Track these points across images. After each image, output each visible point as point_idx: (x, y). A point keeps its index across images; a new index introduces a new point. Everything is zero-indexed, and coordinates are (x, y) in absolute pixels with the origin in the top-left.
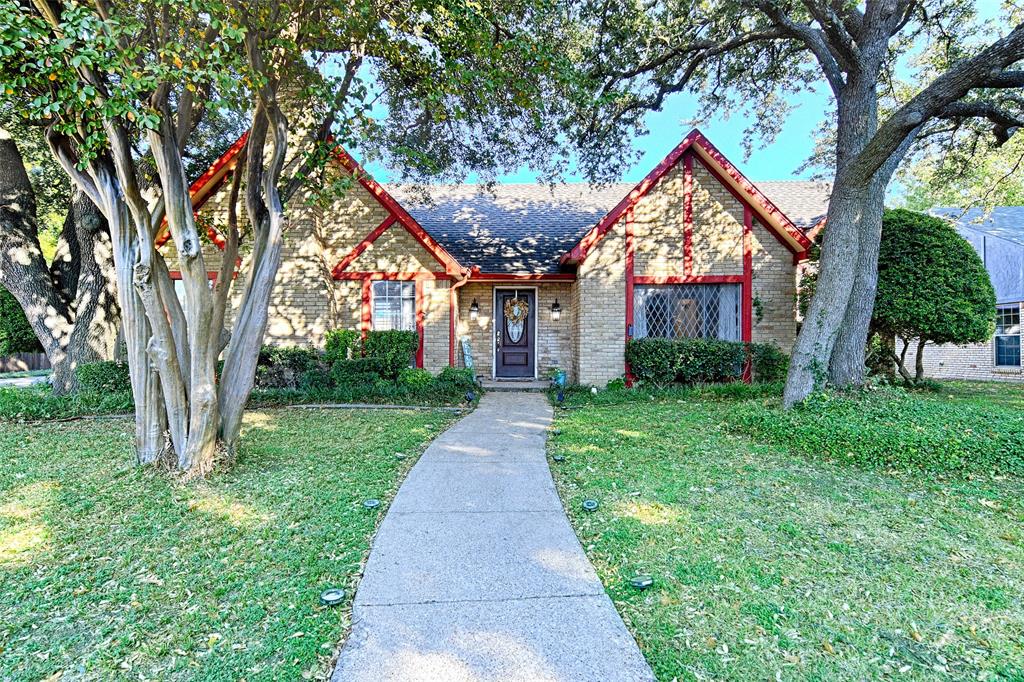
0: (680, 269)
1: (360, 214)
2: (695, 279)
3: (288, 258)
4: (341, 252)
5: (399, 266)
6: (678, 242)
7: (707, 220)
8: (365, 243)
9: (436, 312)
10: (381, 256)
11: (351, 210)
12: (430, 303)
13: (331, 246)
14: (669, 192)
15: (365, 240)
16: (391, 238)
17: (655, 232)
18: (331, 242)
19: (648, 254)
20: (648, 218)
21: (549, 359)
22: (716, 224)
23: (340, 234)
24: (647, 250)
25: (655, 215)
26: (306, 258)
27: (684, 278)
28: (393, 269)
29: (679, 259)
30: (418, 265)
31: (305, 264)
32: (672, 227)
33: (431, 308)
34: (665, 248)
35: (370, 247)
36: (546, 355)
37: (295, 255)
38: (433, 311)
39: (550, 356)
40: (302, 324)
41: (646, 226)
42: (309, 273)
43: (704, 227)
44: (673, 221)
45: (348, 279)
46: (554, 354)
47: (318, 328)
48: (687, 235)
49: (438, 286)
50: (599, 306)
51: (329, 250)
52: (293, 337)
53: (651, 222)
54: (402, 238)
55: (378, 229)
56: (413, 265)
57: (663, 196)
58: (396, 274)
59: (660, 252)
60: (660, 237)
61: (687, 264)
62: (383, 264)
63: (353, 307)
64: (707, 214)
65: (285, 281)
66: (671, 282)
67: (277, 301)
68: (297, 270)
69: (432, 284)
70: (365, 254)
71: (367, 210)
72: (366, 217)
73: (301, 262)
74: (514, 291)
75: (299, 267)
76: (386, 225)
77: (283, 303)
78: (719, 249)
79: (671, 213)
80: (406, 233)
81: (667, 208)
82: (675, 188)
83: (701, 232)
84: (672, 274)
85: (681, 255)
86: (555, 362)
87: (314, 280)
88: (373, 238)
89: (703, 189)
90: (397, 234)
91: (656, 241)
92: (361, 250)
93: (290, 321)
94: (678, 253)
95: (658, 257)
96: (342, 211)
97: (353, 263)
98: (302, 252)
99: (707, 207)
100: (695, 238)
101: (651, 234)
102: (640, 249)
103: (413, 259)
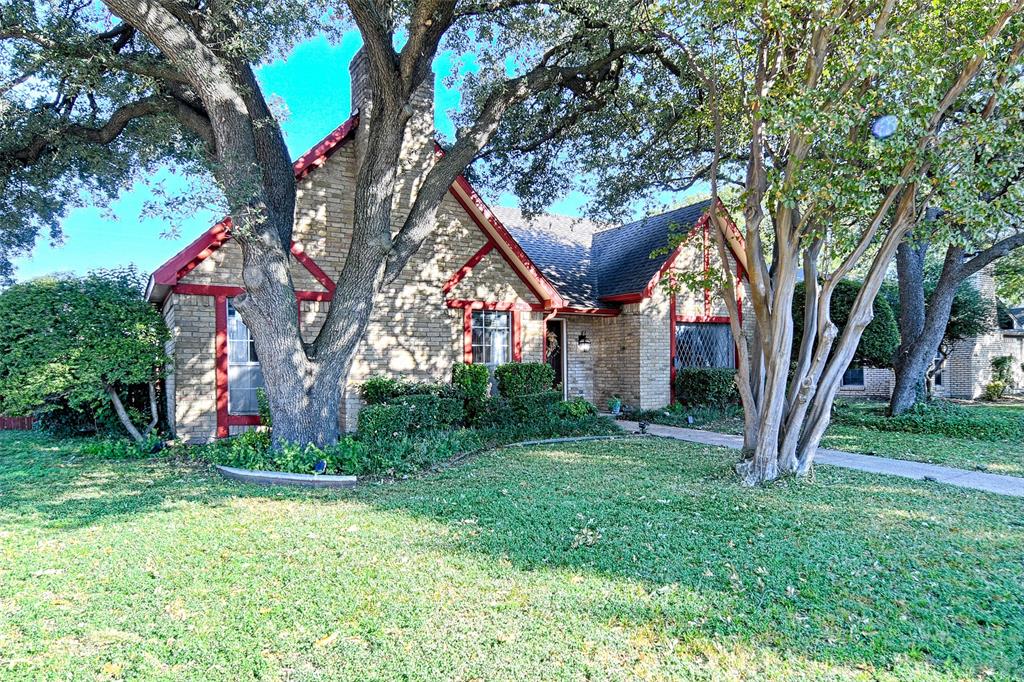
0: (703, 310)
1: (460, 235)
2: (712, 319)
3: (410, 282)
5: (497, 295)
8: (465, 268)
9: (530, 344)
10: (481, 283)
11: (450, 230)
12: (526, 335)
15: (466, 265)
16: (490, 264)
20: (683, 265)
21: (577, 389)
24: (682, 292)
25: (687, 263)
26: (429, 282)
27: (705, 318)
28: (492, 298)
29: (702, 301)
30: (515, 295)
31: (429, 290)
33: (527, 340)
35: (469, 273)
36: (574, 385)
37: (417, 278)
38: (528, 343)
39: (578, 385)
40: (426, 357)
41: (682, 272)
42: (433, 300)
44: (698, 270)
46: (581, 384)
47: (441, 362)
49: (533, 318)
50: (652, 341)
52: (416, 372)
53: (684, 269)
54: (499, 266)
55: (477, 254)
56: (510, 296)
57: (691, 248)
58: (495, 304)
59: (690, 295)
61: (707, 307)
62: (482, 291)
65: (406, 307)
66: (698, 322)
67: (397, 330)
68: (418, 296)
69: (527, 315)
70: (465, 280)
71: (465, 232)
72: (465, 240)
73: (423, 286)
75: (421, 292)
76: (485, 251)
77: (404, 332)
79: (697, 262)
80: (504, 261)
81: (694, 258)
84: (698, 314)
86: (581, 392)
87: (437, 307)
88: (472, 263)
90: (495, 262)
92: (461, 274)
93: (413, 354)
94: (701, 297)
95: (689, 299)
96: (441, 231)
97: (453, 289)
98: (424, 275)
103: (510, 288)
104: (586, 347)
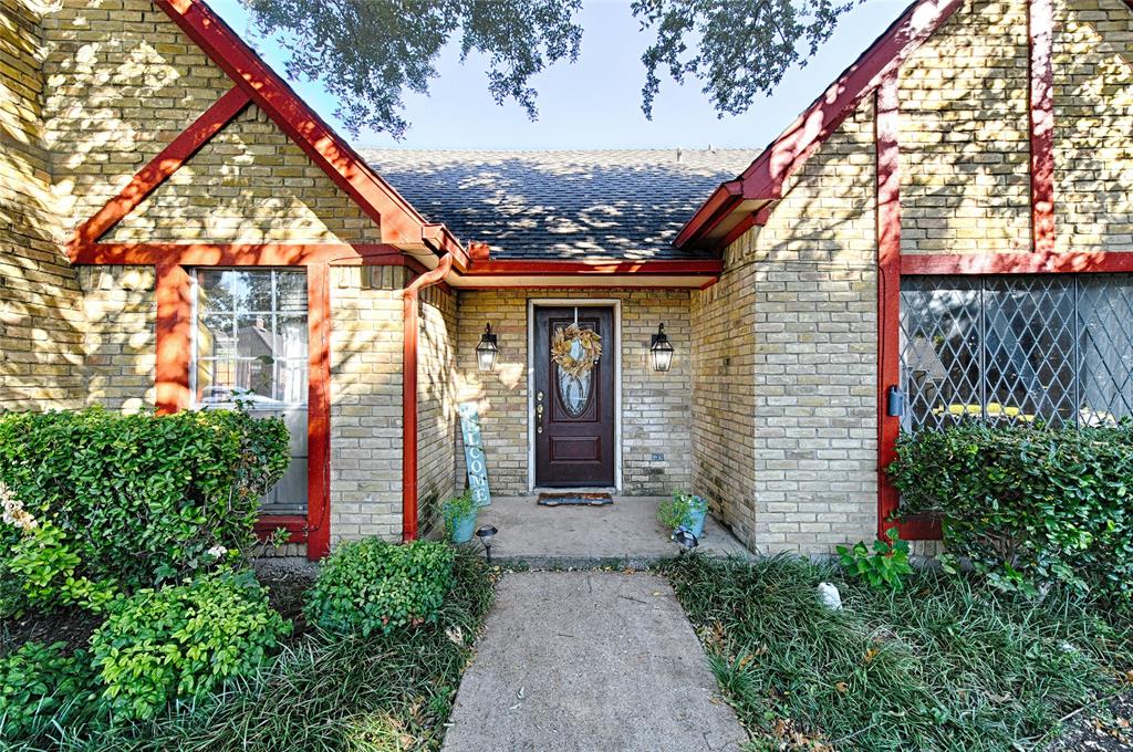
0: (1024, 238)
1: (153, 82)
2: (1068, 264)
4: (101, 192)
5: (265, 228)
6: (1017, 164)
7: (1092, 106)
8: (165, 164)
9: (366, 357)
10: (213, 200)
11: (127, 72)
12: (354, 331)
13: (70, 172)
14: (993, 30)
15: (164, 156)
16: (239, 149)
17: (954, 136)
18: (74, 162)
19: (936, 196)
20: (935, 101)
21: (646, 450)
22: (1114, 117)
23: (99, 140)
24: (936, 186)
25: (958, 91)
27: (1037, 260)
28: (251, 236)
29: (1018, 207)
30: (319, 226)
32: (999, 124)
33: (355, 345)
34: (984, 181)
35: (181, 175)
36: (639, 443)
38: (361, 351)
39: (647, 443)
41: (933, 122)
43: (1083, 125)
44: (1002, 108)
45: (118, 261)
46: (656, 440)
48: (1037, 146)
49: (368, 284)
50: (805, 335)
51: (67, 185)
53: (942, 111)
54: (269, 150)
55: (201, 125)
56: (305, 228)
57: (975, 41)
58: (256, 251)
59: (969, 191)
60: (970, 151)
61: (1044, 223)
62: (222, 221)
63: (138, 341)
64: (1093, 89)
69: (354, 276)
70: (167, 193)
71: (173, 74)
72: (170, 93)
74: (570, 309)
76: (227, 113)
78: (1123, 183)
79: (998, 85)
80: (282, 139)
81: (986, 72)
82: (1007, 19)
83: (1075, 138)
84: (1004, 248)
85: (1025, 199)
86: (659, 457)
88: (186, 148)
89: (1080, 23)
90: (254, 141)
91: (957, 162)
92: (154, 182)
94: (1017, 194)
95: (965, 203)
96: (103, 75)
97: (134, 221)
99: (1093, 70)
100: (1061, 154)
101: (943, 142)
102: (916, 184)
103: (302, 210)
104: (663, 359)
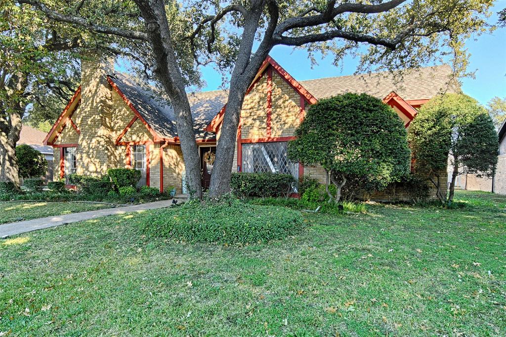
0: (265, 134)
1: (125, 114)
2: (273, 140)
3: (93, 137)
4: (119, 133)
5: (140, 138)
6: (264, 119)
7: (280, 105)
10: (133, 134)
11: (122, 113)
12: (153, 156)
13: (115, 130)
14: (260, 91)
15: (127, 127)
16: (137, 125)
17: (252, 114)
18: (115, 128)
19: (249, 127)
20: (249, 107)
22: (285, 108)
23: (118, 125)
24: (248, 124)
25: (253, 105)
26: (100, 137)
27: (267, 139)
28: (138, 140)
29: (265, 128)
30: (148, 137)
31: (100, 139)
32: (261, 111)
33: (153, 158)
34: (258, 123)
35: (129, 130)
37: (96, 135)
38: (154, 159)
40: (99, 166)
41: (248, 111)
42: (102, 143)
43: (278, 110)
44: (262, 107)
45: (121, 145)
47: (105, 168)
48: (269, 115)
49: (155, 147)
51: (114, 132)
52: (96, 172)
53: (250, 109)
54: (141, 125)
55: (132, 121)
56: (145, 138)
57: (257, 94)
58: (139, 142)
59: (255, 125)
60: (255, 117)
61: (269, 131)
62: (134, 137)
63: (124, 158)
64: (280, 102)
65: (93, 147)
66: (260, 141)
67: (91, 156)
68: (97, 142)
69: (153, 146)
70: (128, 133)
71: (128, 112)
72: (128, 116)
73: (98, 138)
74: (209, 148)
75: (98, 141)
76: (135, 119)
77: (93, 157)
78: (286, 121)
79: (261, 103)
80: (142, 122)
81: (258, 100)
82: (263, 88)
83: (276, 113)
84: (261, 137)
85: (266, 126)
87: (103, 146)
88: (130, 125)
89: (278, 88)
90: (139, 123)
91: (253, 119)
92: (126, 131)
93: (95, 165)
94: (264, 125)
95: (254, 128)
96: (119, 114)
97: (123, 138)
98: (99, 134)
99: (280, 98)
100: (273, 117)
101: (250, 115)
102: (245, 124)
103: (145, 134)
